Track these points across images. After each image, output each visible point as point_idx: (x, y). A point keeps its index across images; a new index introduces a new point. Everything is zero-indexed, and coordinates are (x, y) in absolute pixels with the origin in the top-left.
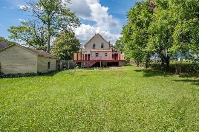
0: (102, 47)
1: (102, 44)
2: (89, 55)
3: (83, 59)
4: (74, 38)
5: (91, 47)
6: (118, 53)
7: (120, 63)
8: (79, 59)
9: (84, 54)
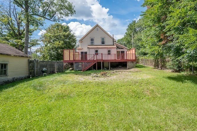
0: (103, 43)
1: (103, 39)
2: (86, 53)
3: (79, 58)
4: (68, 33)
5: (89, 42)
6: (125, 50)
7: (129, 64)
8: (72, 59)
9: (80, 51)
